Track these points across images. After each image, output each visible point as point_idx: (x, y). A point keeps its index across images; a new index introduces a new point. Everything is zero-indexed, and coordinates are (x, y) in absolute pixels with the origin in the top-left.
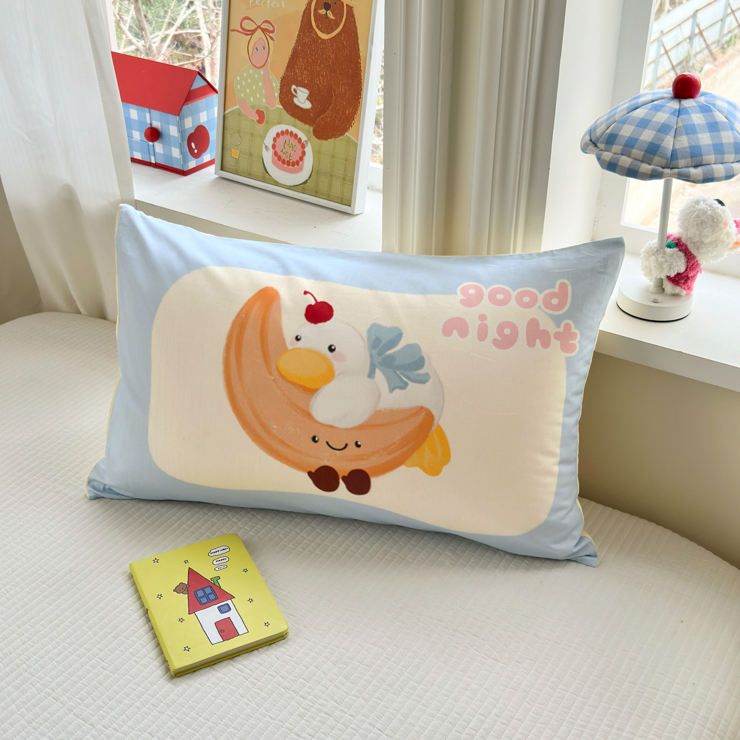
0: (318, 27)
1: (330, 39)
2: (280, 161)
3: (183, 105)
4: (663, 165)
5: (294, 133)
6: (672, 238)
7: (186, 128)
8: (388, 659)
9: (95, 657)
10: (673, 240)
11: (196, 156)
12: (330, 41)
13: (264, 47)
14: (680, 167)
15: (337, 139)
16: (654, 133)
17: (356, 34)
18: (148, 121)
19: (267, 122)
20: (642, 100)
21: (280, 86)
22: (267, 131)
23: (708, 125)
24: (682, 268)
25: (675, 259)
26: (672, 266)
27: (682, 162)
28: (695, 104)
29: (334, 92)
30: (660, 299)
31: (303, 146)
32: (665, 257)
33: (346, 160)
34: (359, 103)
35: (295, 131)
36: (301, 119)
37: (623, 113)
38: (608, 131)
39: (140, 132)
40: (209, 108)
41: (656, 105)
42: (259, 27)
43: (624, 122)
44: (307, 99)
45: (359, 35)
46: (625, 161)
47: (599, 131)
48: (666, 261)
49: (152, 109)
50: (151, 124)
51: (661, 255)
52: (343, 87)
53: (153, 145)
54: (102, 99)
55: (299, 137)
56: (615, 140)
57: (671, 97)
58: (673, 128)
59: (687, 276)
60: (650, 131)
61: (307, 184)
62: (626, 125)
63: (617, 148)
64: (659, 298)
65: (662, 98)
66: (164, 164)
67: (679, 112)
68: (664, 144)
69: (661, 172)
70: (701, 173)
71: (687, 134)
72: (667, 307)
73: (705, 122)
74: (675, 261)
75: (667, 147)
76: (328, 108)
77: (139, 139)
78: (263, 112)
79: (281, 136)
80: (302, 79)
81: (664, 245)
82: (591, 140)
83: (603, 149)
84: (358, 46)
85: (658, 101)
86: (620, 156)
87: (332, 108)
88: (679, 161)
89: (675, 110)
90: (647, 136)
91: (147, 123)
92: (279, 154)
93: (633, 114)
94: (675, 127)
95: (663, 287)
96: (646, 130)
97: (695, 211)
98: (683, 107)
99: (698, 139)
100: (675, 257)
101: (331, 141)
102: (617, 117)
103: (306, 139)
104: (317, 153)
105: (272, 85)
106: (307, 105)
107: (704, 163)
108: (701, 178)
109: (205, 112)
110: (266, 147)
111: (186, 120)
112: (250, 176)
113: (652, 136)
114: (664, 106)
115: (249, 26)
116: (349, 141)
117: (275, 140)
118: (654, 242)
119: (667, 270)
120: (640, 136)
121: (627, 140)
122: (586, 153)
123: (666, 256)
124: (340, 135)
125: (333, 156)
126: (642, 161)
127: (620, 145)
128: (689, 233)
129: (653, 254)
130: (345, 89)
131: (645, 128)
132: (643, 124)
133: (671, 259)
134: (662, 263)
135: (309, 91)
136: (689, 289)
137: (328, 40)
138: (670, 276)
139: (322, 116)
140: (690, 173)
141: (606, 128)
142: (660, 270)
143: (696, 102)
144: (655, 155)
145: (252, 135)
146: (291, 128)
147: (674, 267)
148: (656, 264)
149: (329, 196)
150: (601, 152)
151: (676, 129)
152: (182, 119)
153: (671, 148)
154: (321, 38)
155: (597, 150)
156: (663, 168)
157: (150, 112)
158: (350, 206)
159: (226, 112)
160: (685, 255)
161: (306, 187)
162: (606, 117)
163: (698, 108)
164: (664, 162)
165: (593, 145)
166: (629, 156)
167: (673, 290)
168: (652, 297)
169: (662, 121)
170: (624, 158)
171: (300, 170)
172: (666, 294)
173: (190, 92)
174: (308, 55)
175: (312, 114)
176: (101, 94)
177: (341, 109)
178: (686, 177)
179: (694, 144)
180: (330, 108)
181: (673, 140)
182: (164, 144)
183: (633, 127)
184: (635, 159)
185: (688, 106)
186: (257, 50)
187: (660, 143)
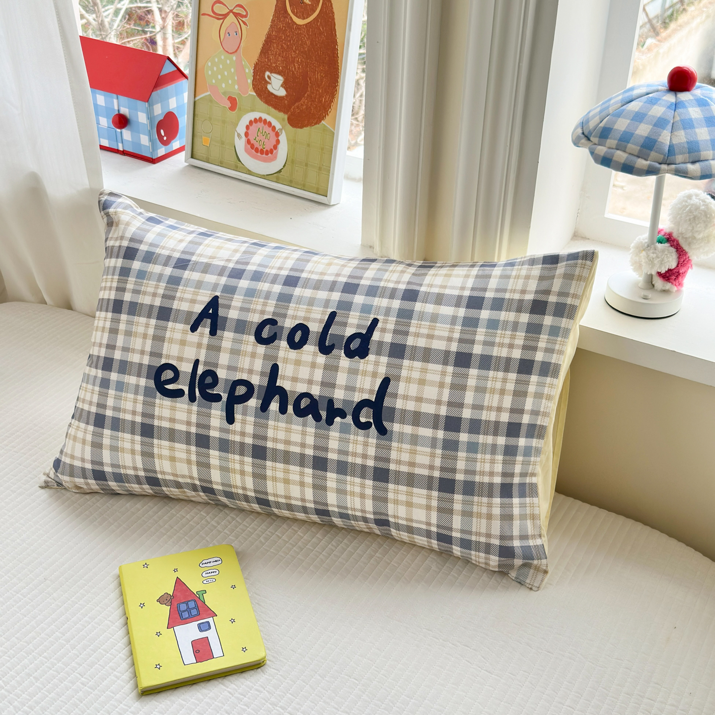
0: (293, 12)
1: (306, 25)
2: (253, 149)
3: (152, 91)
4: (660, 162)
5: (268, 121)
6: (663, 233)
7: (155, 115)
8: (377, 671)
9: (74, 672)
10: (665, 235)
11: (165, 143)
12: (306, 27)
13: (236, 32)
14: (677, 163)
15: (312, 127)
16: (651, 127)
17: (333, 19)
18: (116, 108)
19: (240, 109)
20: (636, 92)
21: (254, 72)
22: (239, 119)
23: (705, 120)
24: (673, 265)
25: (666, 254)
26: (663, 262)
27: (679, 158)
28: (691, 98)
29: (310, 79)
30: (650, 296)
31: (277, 135)
32: (656, 253)
33: (322, 149)
34: (336, 91)
35: (269, 118)
36: (275, 108)
37: (617, 105)
38: (602, 125)
39: (107, 117)
40: (178, 94)
41: (651, 97)
42: (231, 11)
43: (618, 115)
44: (282, 86)
45: (336, 21)
46: (620, 156)
47: (592, 125)
48: (657, 257)
49: (120, 95)
50: (119, 110)
51: (651, 251)
52: (319, 74)
53: (121, 132)
54: (71, 86)
55: (273, 125)
56: (610, 134)
57: (667, 90)
58: (669, 122)
59: (678, 272)
60: (646, 125)
61: (281, 173)
62: (620, 119)
63: (612, 142)
64: (650, 294)
65: (657, 91)
66: (132, 151)
67: (676, 106)
68: (660, 139)
69: (658, 168)
70: (699, 170)
71: (684, 129)
72: (657, 304)
73: (702, 116)
74: (667, 257)
75: (664, 142)
76: (304, 96)
77: (107, 126)
78: (235, 99)
79: (254, 123)
80: (276, 66)
81: (655, 241)
82: (583, 133)
83: (597, 143)
84: (335, 32)
85: (653, 94)
86: (615, 150)
87: (308, 95)
88: (676, 156)
89: (672, 104)
90: (643, 130)
91: (114, 109)
92: (252, 143)
93: (627, 107)
94: (672, 121)
95: (653, 283)
96: (642, 124)
97: (687, 206)
98: (679, 100)
99: (696, 134)
100: (666, 253)
101: (306, 130)
102: (611, 110)
103: (281, 128)
104: (292, 142)
105: (244, 70)
106: (282, 92)
107: (701, 159)
108: (699, 174)
109: (175, 98)
110: (239, 135)
111: (155, 107)
112: (221, 164)
113: (649, 131)
114: (660, 99)
115: (220, 9)
116: (325, 129)
117: (247, 127)
118: (645, 237)
119: (658, 265)
120: (636, 131)
121: (622, 135)
122: (578, 146)
123: (657, 251)
124: (316, 124)
125: (309, 145)
126: (638, 157)
127: (615, 139)
128: (680, 229)
129: (644, 250)
130: (321, 76)
131: (641, 122)
132: (639, 117)
133: (662, 256)
134: (653, 259)
135: (284, 77)
136: (679, 285)
137: (303, 25)
138: (660, 273)
139: (297, 104)
140: (687, 170)
141: (599, 121)
142: (651, 266)
143: (693, 95)
144: (652, 151)
145: (224, 122)
146: (264, 116)
147: (665, 263)
148: (647, 260)
149: (304, 185)
150: (596, 146)
151: (673, 124)
152: (151, 106)
153: (668, 143)
154: (296, 24)
155: (590, 144)
156: (660, 164)
157: (117, 98)
158: (327, 196)
159: (197, 98)
160: (677, 251)
161: (280, 176)
162: (598, 109)
163: (695, 102)
164: (661, 157)
165: (586, 138)
166: (624, 151)
167: (663, 286)
168: (642, 294)
169: (659, 115)
170: (619, 152)
171: (275, 158)
172: (657, 290)
173: (159, 78)
174: (283, 41)
175: (286, 102)
176: (70, 80)
177: (317, 97)
178: (682, 173)
179: (692, 139)
180: (306, 95)
181: (670, 135)
182: (132, 131)
183: (629, 121)
184: (630, 154)
185: (684, 100)
186: (229, 35)
187: (656, 138)
